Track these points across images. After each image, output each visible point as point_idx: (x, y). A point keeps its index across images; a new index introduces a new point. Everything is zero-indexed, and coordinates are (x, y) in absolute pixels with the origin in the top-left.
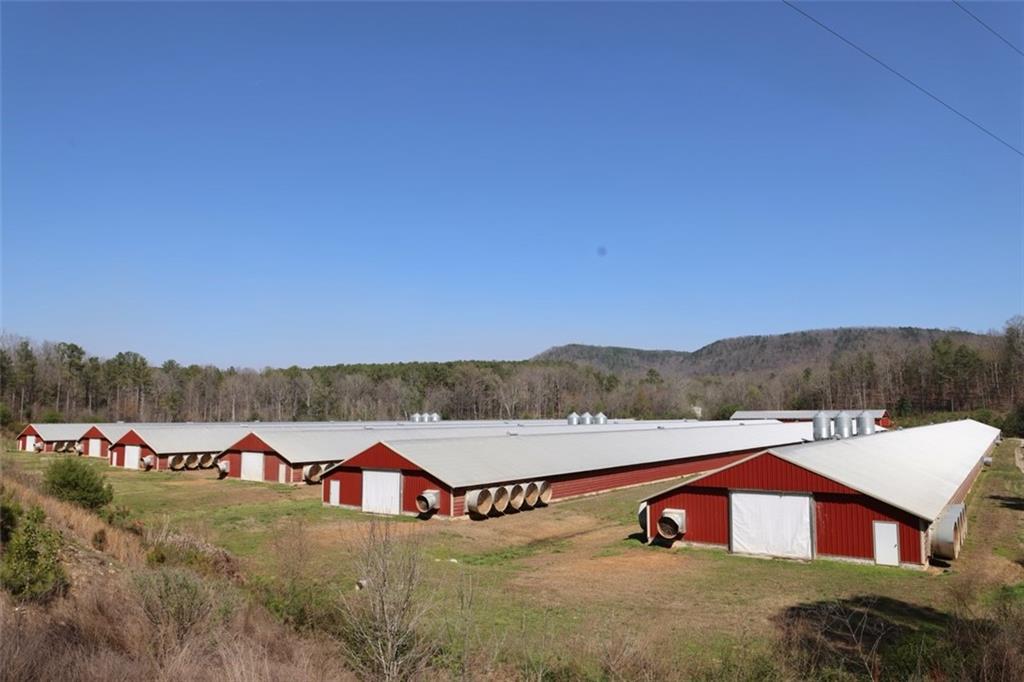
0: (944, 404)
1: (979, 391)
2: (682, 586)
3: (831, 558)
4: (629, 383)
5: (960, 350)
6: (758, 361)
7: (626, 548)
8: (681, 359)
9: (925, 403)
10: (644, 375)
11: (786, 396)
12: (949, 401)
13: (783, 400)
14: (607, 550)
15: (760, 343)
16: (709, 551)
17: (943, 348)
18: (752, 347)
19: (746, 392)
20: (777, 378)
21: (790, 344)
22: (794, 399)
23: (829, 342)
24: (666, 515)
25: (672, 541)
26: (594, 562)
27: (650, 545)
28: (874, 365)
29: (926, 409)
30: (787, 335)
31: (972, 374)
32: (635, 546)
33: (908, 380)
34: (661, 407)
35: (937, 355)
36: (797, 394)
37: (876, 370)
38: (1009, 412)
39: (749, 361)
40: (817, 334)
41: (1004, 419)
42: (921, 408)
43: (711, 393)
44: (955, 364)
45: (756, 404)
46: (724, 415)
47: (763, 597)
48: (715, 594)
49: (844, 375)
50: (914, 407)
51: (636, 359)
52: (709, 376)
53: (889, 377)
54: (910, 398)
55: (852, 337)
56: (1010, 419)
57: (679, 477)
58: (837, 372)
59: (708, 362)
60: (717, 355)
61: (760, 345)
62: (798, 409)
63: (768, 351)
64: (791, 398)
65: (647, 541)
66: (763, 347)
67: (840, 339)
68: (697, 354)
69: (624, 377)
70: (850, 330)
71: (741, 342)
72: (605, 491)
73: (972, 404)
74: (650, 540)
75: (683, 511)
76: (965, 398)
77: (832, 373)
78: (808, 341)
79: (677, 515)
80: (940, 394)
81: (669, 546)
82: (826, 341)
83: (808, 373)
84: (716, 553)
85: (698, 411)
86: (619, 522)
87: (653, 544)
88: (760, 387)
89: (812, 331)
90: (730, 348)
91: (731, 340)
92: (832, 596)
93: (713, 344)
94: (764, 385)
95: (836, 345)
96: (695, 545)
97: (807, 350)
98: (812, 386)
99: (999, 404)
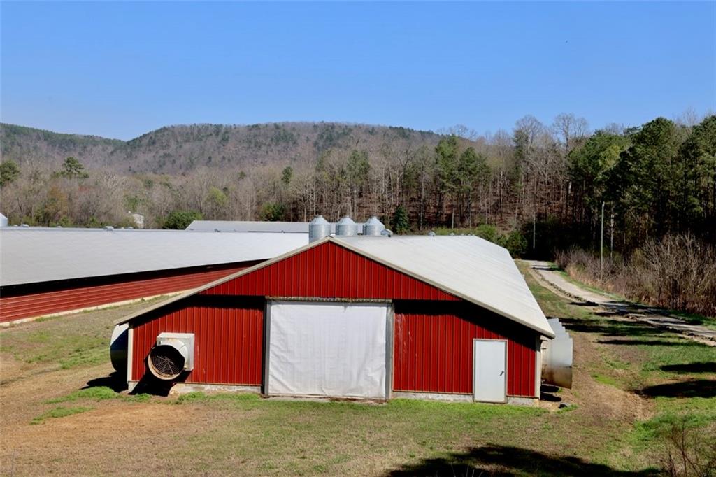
0: (444, 219)
1: (481, 205)
2: (213, 452)
3: (412, 396)
4: (35, 176)
5: (467, 153)
6: (217, 158)
7: (91, 401)
8: (111, 149)
9: (423, 217)
10: (59, 166)
11: (259, 204)
12: (449, 216)
13: (254, 207)
14: (57, 408)
15: (221, 134)
16: (232, 397)
17: (448, 150)
18: (210, 139)
19: (205, 196)
20: (247, 179)
21: (260, 139)
22: (269, 207)
23: (308, 140)
24: (163, 343)
25: (170, 384)
26: (38, 428)
27: (133, 393)
28: (369, 166)
29: (424, 224)
30: (256, 127)
31: (476, 184)
32: (107, 397)
33: (406, 189)
34: (86, 211)
35: (440, 158)
36: (273, 201)
37: (370, 173)
38: (512, 229)
39: (206, 158)
40: (294, 129)
41: (508, 237)
42: (419, 222)
43: (158, 195)
44: (460, 170)
45: (218, 212)
46: (176, 224)
47: (347, 459)
48: (272, 461)
49: (332, 177)
50: (411, 222)
51: (43, 145)
52: (150, 175)
53: (385, 183)
54: (407, 210)
55: (335, 135)
56: (513, 238)
57: (139, 300)
58: (325, 174)
59: (149, 157)
60: (163, 148)
61: (220, 138)
62: (274, 220)
63: (230, 146)
64: (265, 205)
65: (126, 387)
66: (225, 140)
67: (321, 136)
68: (134, 144)
69: (26, 168)
70: (333, 126)
71: (196, 132)
72: (25, 320)
73: (473, 220)
74: (132, 386)
75: (192, 336)
76: (466, 212)
77: (318, 175)
78: (283, 136)
79: (183, 342)
80: (440, 207)
81: (165, 393)
82: (303, 138)
83: (287, 174)
84: (244, 398)
85: (139, 219)
86: (58, 365)
87: (137, 391)
88: (225, 189)
89: (288, 123)
90: (179, 139)
91: (183, 127)
92: (443, 450)
93: (157, 132)
94: (232, 187)
95: (316, 144)
96: (209, 388)
97: (279, 148)
98: (294, 190)
99: (503, 221)
